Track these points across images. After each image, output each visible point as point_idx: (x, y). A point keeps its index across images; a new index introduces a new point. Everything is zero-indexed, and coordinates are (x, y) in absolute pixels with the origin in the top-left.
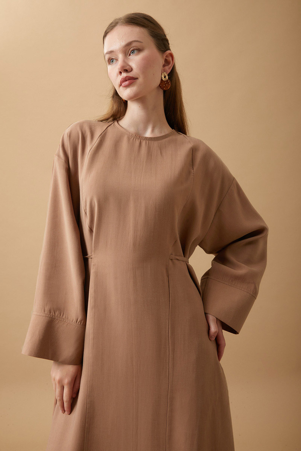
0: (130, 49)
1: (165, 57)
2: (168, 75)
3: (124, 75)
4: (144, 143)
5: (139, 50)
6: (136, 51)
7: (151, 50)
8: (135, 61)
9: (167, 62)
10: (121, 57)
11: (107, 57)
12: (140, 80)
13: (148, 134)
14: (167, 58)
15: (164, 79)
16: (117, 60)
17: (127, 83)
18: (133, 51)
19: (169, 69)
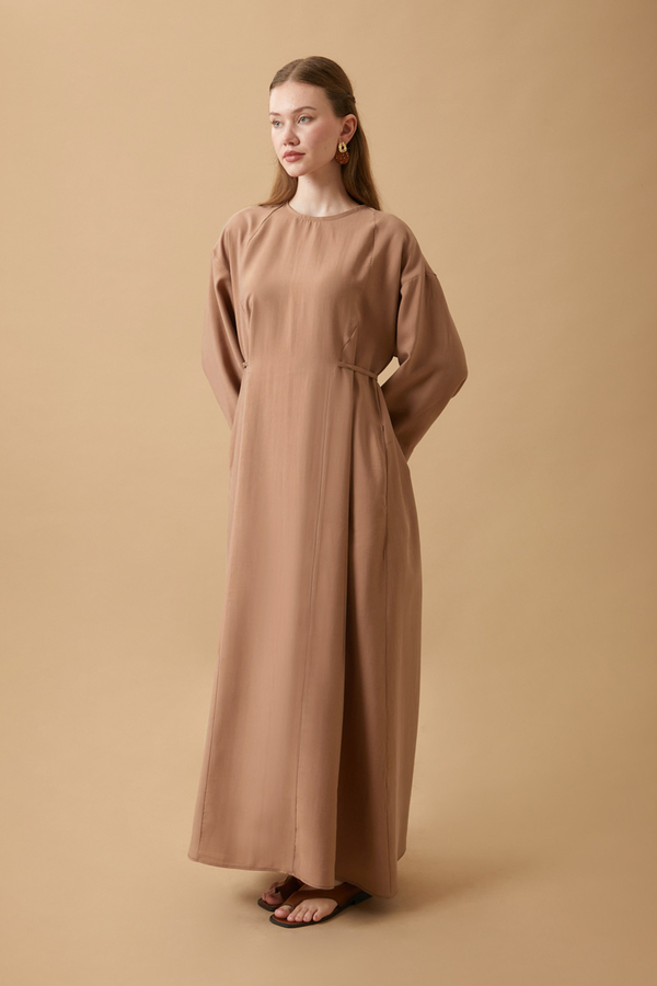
0: (299, 116)
1: (344, 122)
2: (347, 146)
3: (289, 148)
4: (314, 225)
5: (311, 119)
6: (307, 120)
7: (326, 117)
8: (305, 132)
9: (346, 129)
10: (288, 123)
11: (272, 118)
12: (308, 156)
13: (322, 213)
14: (347, 124)
15: (341, 151)
16: (283, 124)
17: (293, 158)
18: (303, 119)
19: (348, 138)
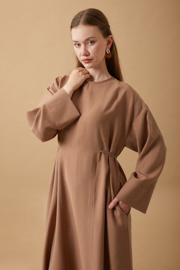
1: (108, 39)
8: (92, 49)
9: (109, 42)
12: (94, 60)
14: (109, 40)
15: (108, 52)
17: (87, 61)
19: (109, 46)
